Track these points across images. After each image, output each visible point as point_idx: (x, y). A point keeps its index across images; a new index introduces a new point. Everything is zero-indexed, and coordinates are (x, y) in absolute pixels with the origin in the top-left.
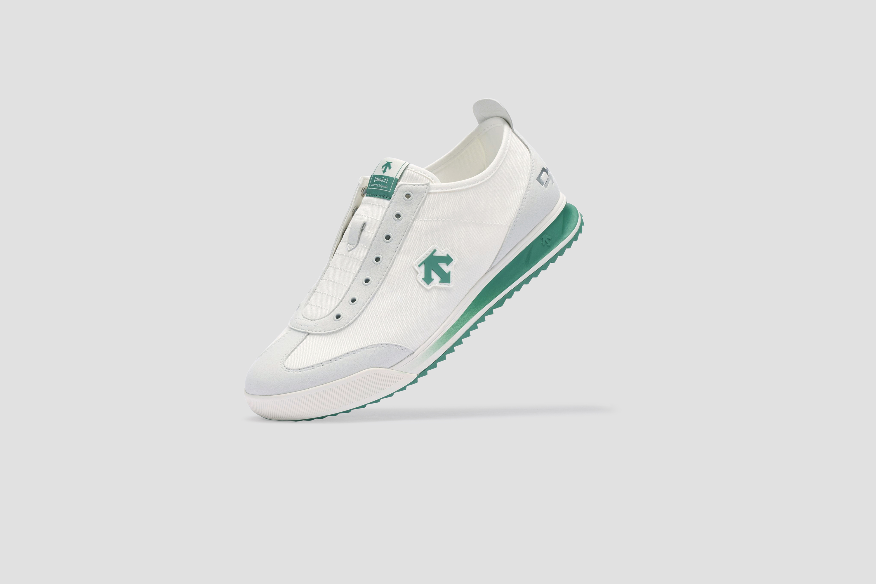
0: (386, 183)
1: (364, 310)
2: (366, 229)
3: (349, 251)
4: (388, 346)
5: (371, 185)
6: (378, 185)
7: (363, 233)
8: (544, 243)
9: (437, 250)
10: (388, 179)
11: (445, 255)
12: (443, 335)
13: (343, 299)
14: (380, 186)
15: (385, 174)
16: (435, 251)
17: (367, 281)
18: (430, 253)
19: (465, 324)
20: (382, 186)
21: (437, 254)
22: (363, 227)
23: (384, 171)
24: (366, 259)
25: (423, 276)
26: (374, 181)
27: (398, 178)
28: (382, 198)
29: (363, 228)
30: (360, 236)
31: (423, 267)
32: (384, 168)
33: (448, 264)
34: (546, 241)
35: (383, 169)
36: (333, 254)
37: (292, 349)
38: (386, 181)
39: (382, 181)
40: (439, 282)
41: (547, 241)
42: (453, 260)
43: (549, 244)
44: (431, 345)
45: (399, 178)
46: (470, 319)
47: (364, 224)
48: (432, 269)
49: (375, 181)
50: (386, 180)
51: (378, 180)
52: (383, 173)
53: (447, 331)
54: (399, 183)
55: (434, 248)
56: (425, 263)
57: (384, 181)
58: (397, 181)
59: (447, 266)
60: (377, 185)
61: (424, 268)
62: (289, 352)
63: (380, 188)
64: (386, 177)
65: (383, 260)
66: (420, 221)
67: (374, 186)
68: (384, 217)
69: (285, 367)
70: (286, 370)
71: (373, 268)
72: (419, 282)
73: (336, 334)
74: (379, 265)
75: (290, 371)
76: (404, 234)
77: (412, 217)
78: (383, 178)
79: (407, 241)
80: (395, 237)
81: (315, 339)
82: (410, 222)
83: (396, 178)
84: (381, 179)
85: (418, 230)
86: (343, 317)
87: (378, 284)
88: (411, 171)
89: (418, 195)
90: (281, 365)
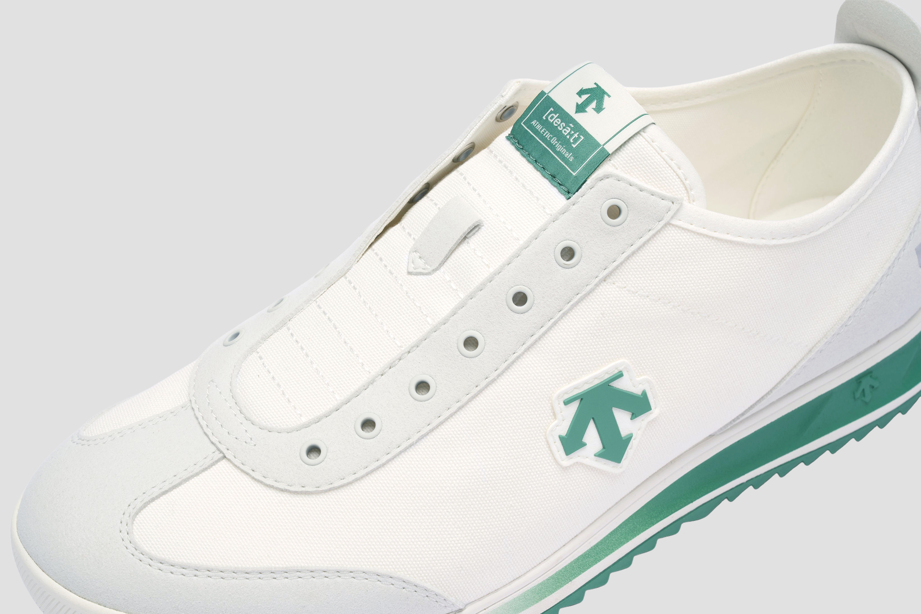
0: (574, 146)
1: (383, 465)
2: (474, 240)
3: (409, 273)
4: (405, 585)
5: (530, 120)
6: (551, 138)
7: (464, 247)
8: (858, 395)
9: (625, 373)
10: (583, 138)
11: (637, 391)
12: (548, 580)
13: (345, 407)
14: (554, 141)
15: (580, 118)
16: (620, 375)
17: (422, 386)
18: (607, 377)
19: (607, 555)
20: (559, 148)
21: (620, 385)
22: (469, 233)
23: (581, 108)
24: (443, 327)
25: (564, 432)
26: (544, 118)
27: (610, 153)
28: (547, 179)
29: (468, 236)
30: (452, 251)
31: (574, 407)
32: (585, 97)
33: (634, 416)
34: (863, 390)
35: (580, 100)
36: (367, 247)
37: (167, 486)
38: (576, 140)
39: (566, 132)
40: (595, 455)
41: (868, 391)
42: (650, 409)
43: (867, 399)
44: (511, 598)
45: (613, 153)
46: (624, 543)
47: (476, 228)
48: (593, 418)
49: (547, 117)
50: (576, 135)
51: (555, 120)
52: (575, 112)
53: (561, 571)
54: (606, 168)
55: (620, 369)
56: (582, 399)
57: (571, 136)
58: (604, 157)
59: (631, 419)
60: (548, 135)
61: (576, 409)
62: (157, 491)
63: (553, 147)
64: (578, 128)
65: (484, 350)
66: (617, 289)
67: (539, 130)
68: (532, 242)
69: (128, 534)
70: (129, 546)
71: (450, 360)
72: (547, 442)
73: (290, 498)
74: (468, 359)
75: (136, 553)
76: (563, 308)
77: (602, 271)
78: (571, 125)
79: (564, 327)
80: (537, 306)
81: (234, 481)
82: (591, 281)
83: (604, 147)
84: (564, 124)
85: (603, 309)
86: (324, 459)
87: (446, 409)
88: (649, 146)
89: (639, 220)
90: (120, 523)
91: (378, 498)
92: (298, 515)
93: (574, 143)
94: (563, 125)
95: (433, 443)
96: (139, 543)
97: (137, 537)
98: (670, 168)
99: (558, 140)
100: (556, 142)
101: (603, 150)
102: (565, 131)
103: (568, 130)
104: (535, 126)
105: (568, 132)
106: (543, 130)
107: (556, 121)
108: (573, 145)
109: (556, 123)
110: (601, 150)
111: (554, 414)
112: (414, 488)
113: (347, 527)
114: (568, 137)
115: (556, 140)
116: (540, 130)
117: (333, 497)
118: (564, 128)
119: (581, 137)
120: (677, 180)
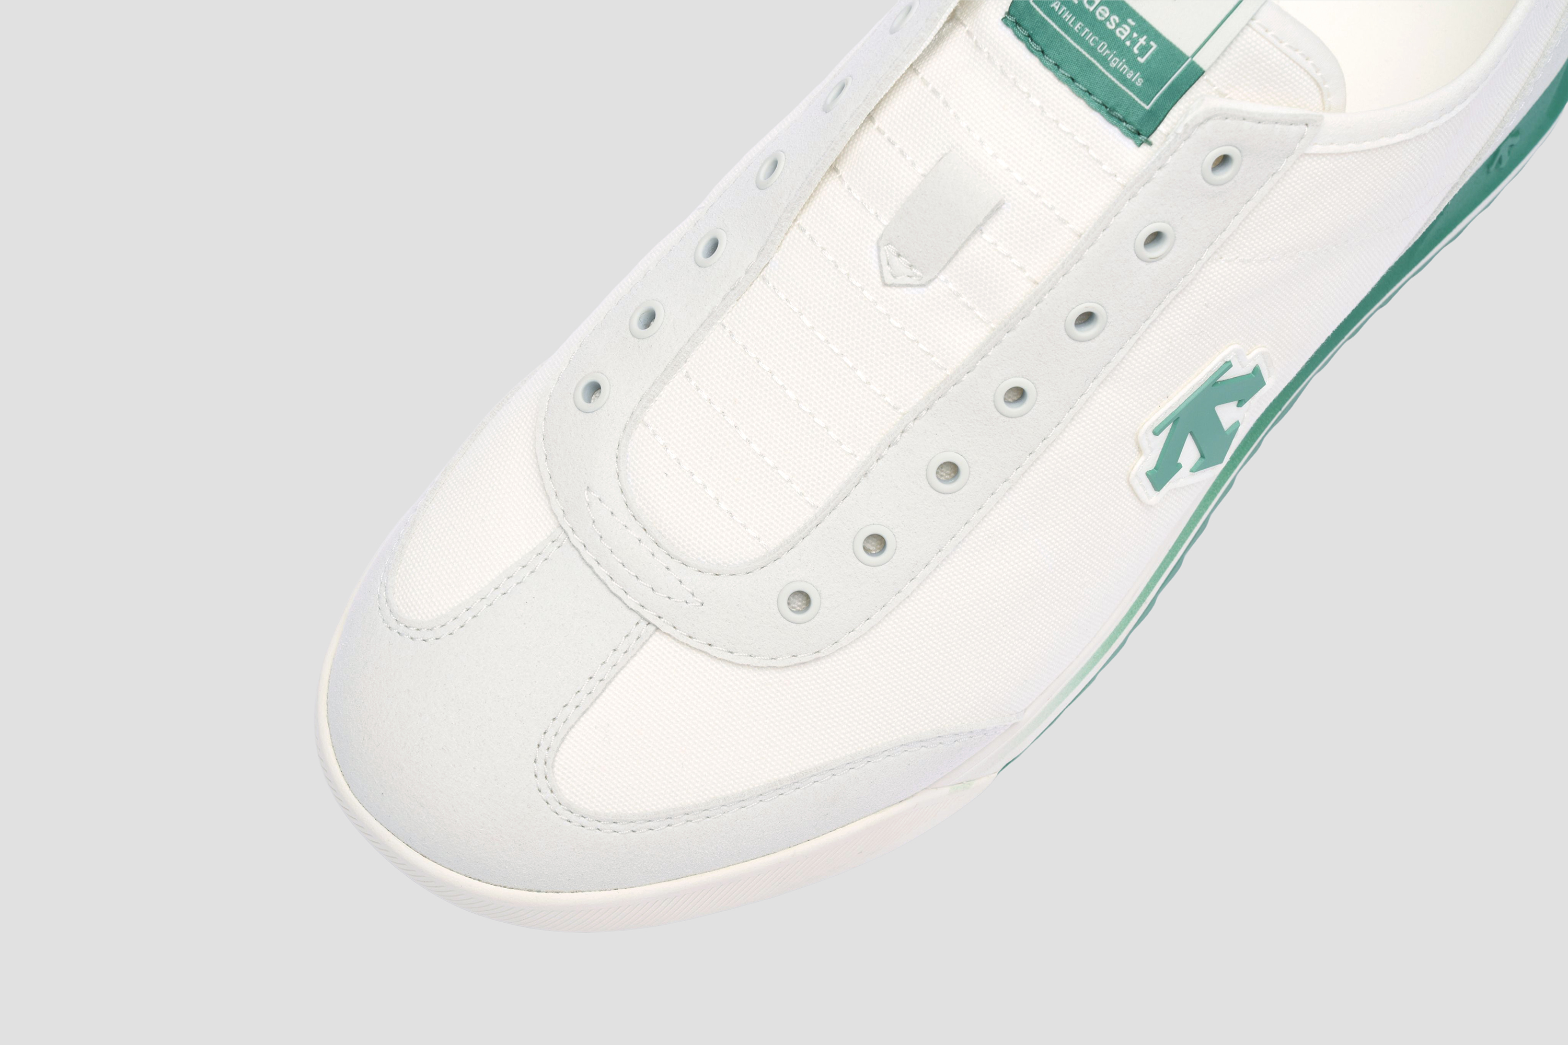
0: (1141, 60)
3: (887, 285)
6: (1095, 42)
9: (1235, 360)
10: (1155, 45)
11: (1248, 369)
13: (829, 519)
14: (1103, 48)
16: (1228, 365)
17: (949, 469)
18: (1208, 377)
20: (1115, 61)
21: (1230, 374)
24: (966, 378)
25: (1152, 465)
27: (1204, 68)
28: (1099, 112)
31: (1165, 432)
33: (1242, 402)
37: (586, 700)
38: (1143, 49)
39: (1123, 32)
40: (1192, 471)
42: (1263, 384)
43: (1504, 164)
45: (1209, 68)
48: (1192, 433)
50: (1142, 41)
55: (1228, 359)
56: (1175, 420)
57: (1134, 42)
58: (1195, 74)
59: (1238, 407)
60: (1089, 36)
61: (1168, 434)
63: (1102, 59)
64: (1143, 26)
65: (1037, 402)
66: (1227, 264)
67: (1070, 23)
68: (1099, 238)
69: (552, 791)
70: (559, 809)
71: (986, 425)
72: (1131, 486)
73: (778, 675)
74: (1014, 419)
75: (572, 817)
76: (1150, 317)
77: (1205, 251)
78: (1130, 21)
79: (1151, 338)
80: (1112, 326)
81: (684, 665)
82: (1191, 269)
83: (1194, 59)
84: (1117, 19)
85: (1208, 298)
86: (819, 609)
87: (988, 497)
88: (1263, 40)
89: (1259, 165)
90: (534, 777)
91: (906, 641)
92: (795, 695)
93: (1142, 54)
94: (1114, 20)
95: (974, 545)
96: (571, 800)
97: (567, 791)
98: (1295, 65)
99: (1109, 48)
100: (1107, 52)
101: (1193, 66)
102: (1120, 32)
103: (1126, 31)
104: (1060, 13)
105: (1126, 34)
106: (1078, 26)
107: (1100, 9)
108: (1139, 59)
109: (1100, 14)
110: (1189, 66)
111: (1140, 450)
112: (955, 613)
113: (868, 692)
114: (1128, 43)
115: (1107, 47)
116: (1072, 23)
117: (841, 658)
118: (1118, 25)
119: (1152, 43)
120: (1306, 78)
